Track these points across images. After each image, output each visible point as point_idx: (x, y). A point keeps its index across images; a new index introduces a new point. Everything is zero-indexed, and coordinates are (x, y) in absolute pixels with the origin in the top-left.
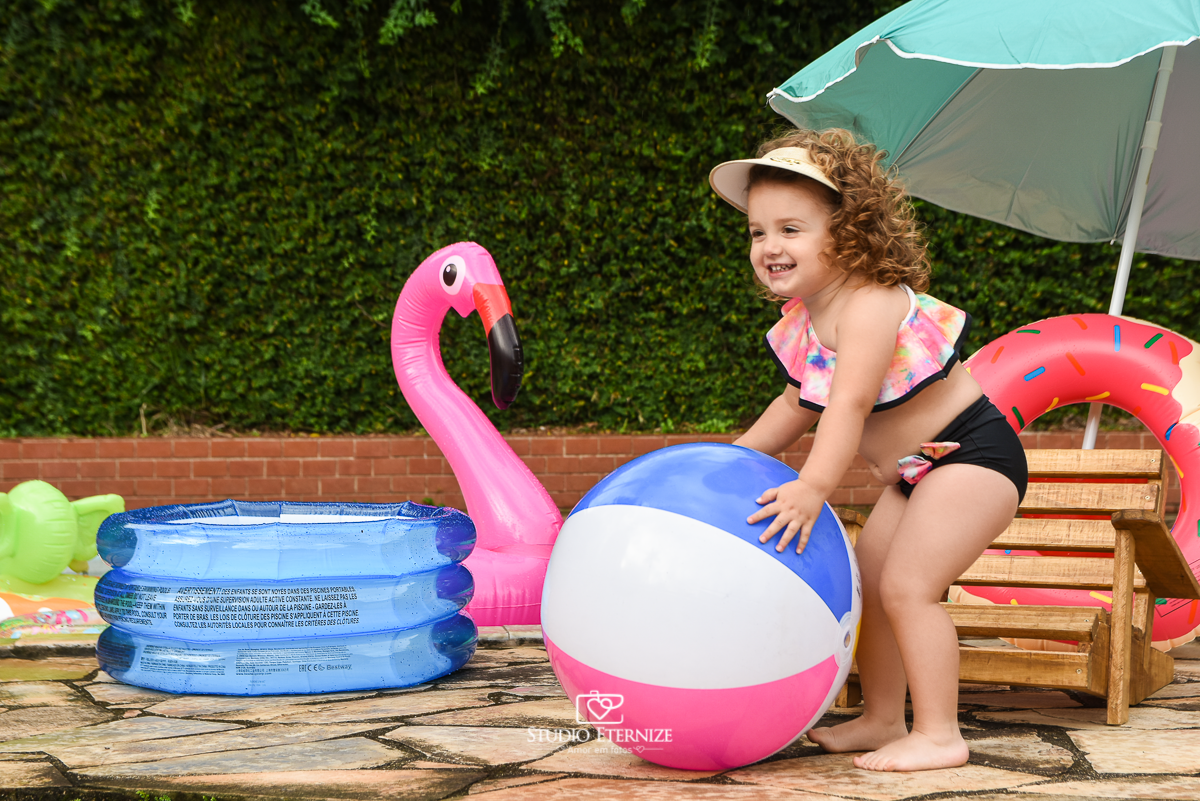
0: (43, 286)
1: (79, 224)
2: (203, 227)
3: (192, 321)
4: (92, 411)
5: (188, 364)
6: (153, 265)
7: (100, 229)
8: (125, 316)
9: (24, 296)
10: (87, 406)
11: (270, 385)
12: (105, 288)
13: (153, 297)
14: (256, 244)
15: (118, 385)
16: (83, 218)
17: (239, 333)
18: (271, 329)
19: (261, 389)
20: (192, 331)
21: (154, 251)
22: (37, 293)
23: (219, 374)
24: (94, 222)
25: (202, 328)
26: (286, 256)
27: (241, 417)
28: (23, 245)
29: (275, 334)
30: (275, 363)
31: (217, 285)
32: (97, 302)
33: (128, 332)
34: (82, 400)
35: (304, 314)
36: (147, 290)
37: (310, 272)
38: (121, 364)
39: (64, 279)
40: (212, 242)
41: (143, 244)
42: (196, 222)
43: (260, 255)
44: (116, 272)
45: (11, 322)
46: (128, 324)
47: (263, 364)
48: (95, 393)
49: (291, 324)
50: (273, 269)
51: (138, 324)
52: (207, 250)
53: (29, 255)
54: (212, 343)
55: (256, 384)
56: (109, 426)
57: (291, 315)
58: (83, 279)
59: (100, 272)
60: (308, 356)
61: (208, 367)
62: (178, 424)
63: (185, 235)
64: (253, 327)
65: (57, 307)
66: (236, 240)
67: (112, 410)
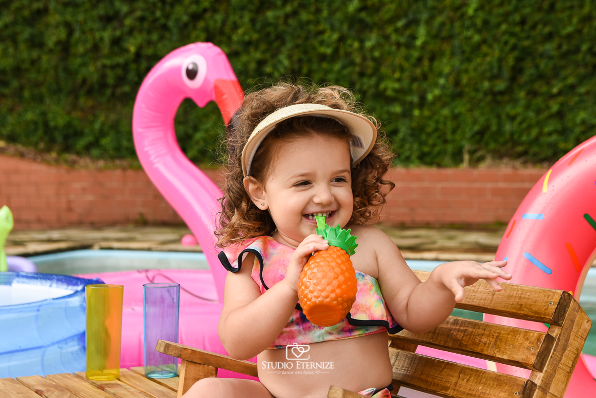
0: (406, 65)
1: (429, 22)
2: (511, 19)
3: (501, 85)
4: (437, 149)
5: (499, 117)
6: (477, 47)
7: (443, 24)
8: (457, 83)
9: (394, 72)
10: (434, 145)
11: (556, 131)
12: (445, 66)
13: (475, 70)
14: (547, 29)
15: (454, 131)
16: (432, 18)
17: (533, 94)
18: (555, 90)
19: (550, 134)
20: (502, 93)
21: (477, 38)
22: (402, 70)
23: (521, 123)
24: (439, 20)
25: (509, 91)
26: (569, 36)
27: (535, 154)
28: (394, 37)
29: (560, 93)
30: (560, 115)
31: (519, 60)
32: (440, 75)
33: (460, 95)
34: (431, 141)
35: (582, 80)
36: (472, 66)
37: (584, 47)
38: (456, 117)
39: (420, 60)
40: (517, 29)
41: (469, 33)
42: (506, 16)
43: (549, 37)
44: (453, 54)
45: (385, 89)
46: (458, 90)
47: (551, 116)
48: (439, 137)
49: (572, 87)
50: (559, 47)
51: (467, 90)
52: (513, 34)
53: (399, 45)
54: (515, 101)
55: (547, 129)
56: (447, 160)
57: (571, 80)
58: (432, 59)
59: (442, 54)
60: (585, 109)
61: (513, 118)
62: (494, 158)
63: (498, 25)
64: (544, 89)
65: (414, 79)
66: (534, 27)
67: (450, 148)
